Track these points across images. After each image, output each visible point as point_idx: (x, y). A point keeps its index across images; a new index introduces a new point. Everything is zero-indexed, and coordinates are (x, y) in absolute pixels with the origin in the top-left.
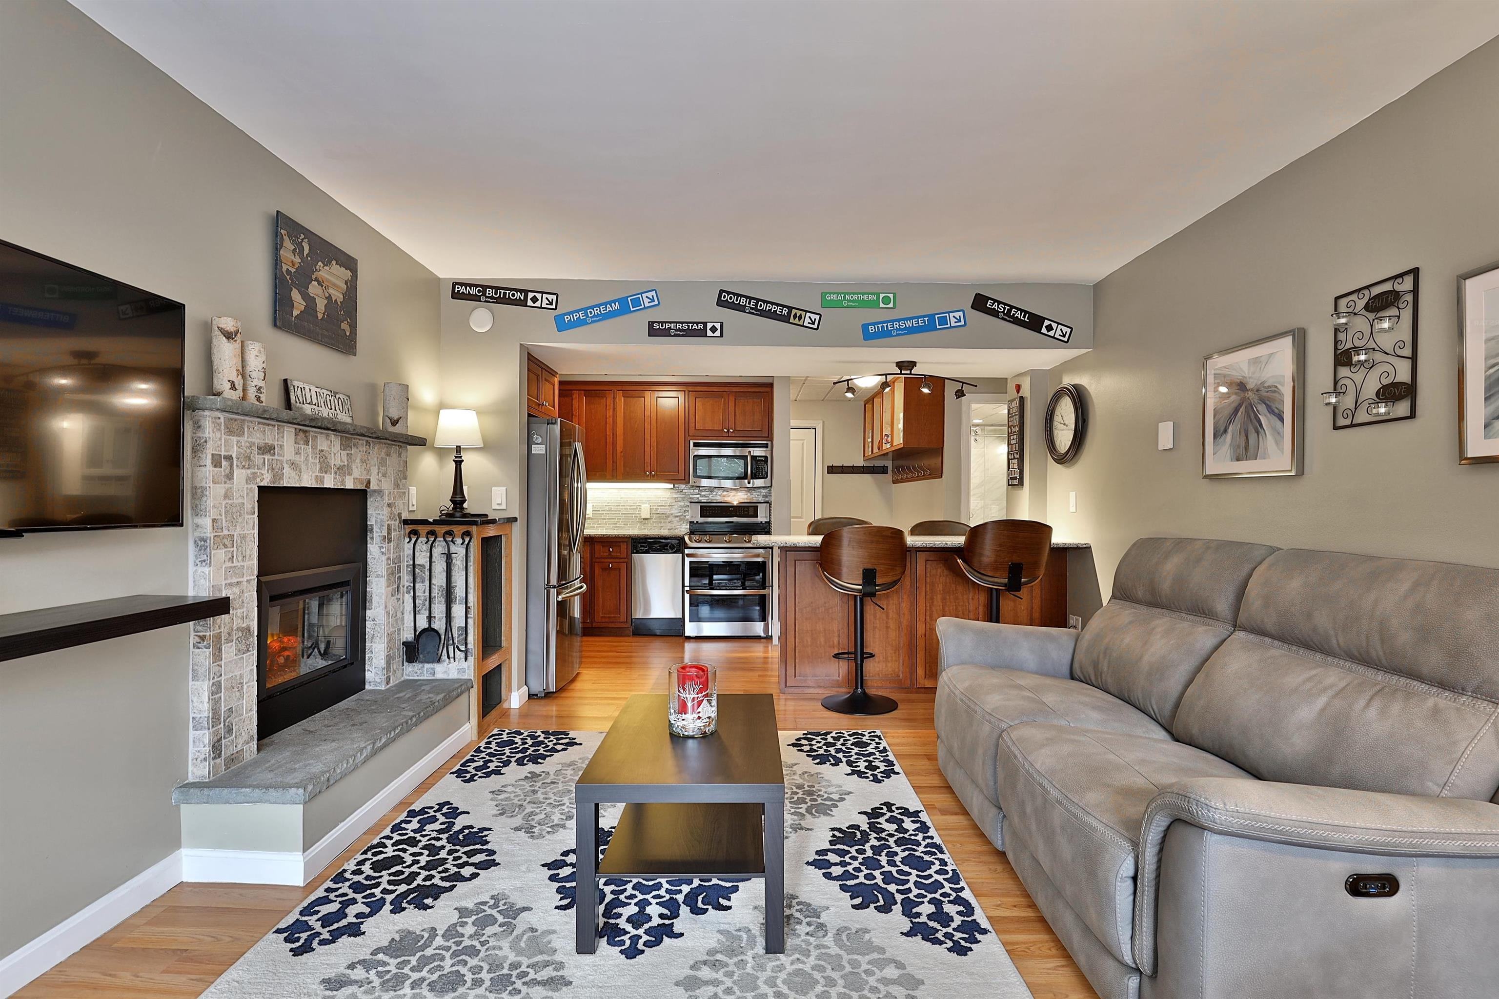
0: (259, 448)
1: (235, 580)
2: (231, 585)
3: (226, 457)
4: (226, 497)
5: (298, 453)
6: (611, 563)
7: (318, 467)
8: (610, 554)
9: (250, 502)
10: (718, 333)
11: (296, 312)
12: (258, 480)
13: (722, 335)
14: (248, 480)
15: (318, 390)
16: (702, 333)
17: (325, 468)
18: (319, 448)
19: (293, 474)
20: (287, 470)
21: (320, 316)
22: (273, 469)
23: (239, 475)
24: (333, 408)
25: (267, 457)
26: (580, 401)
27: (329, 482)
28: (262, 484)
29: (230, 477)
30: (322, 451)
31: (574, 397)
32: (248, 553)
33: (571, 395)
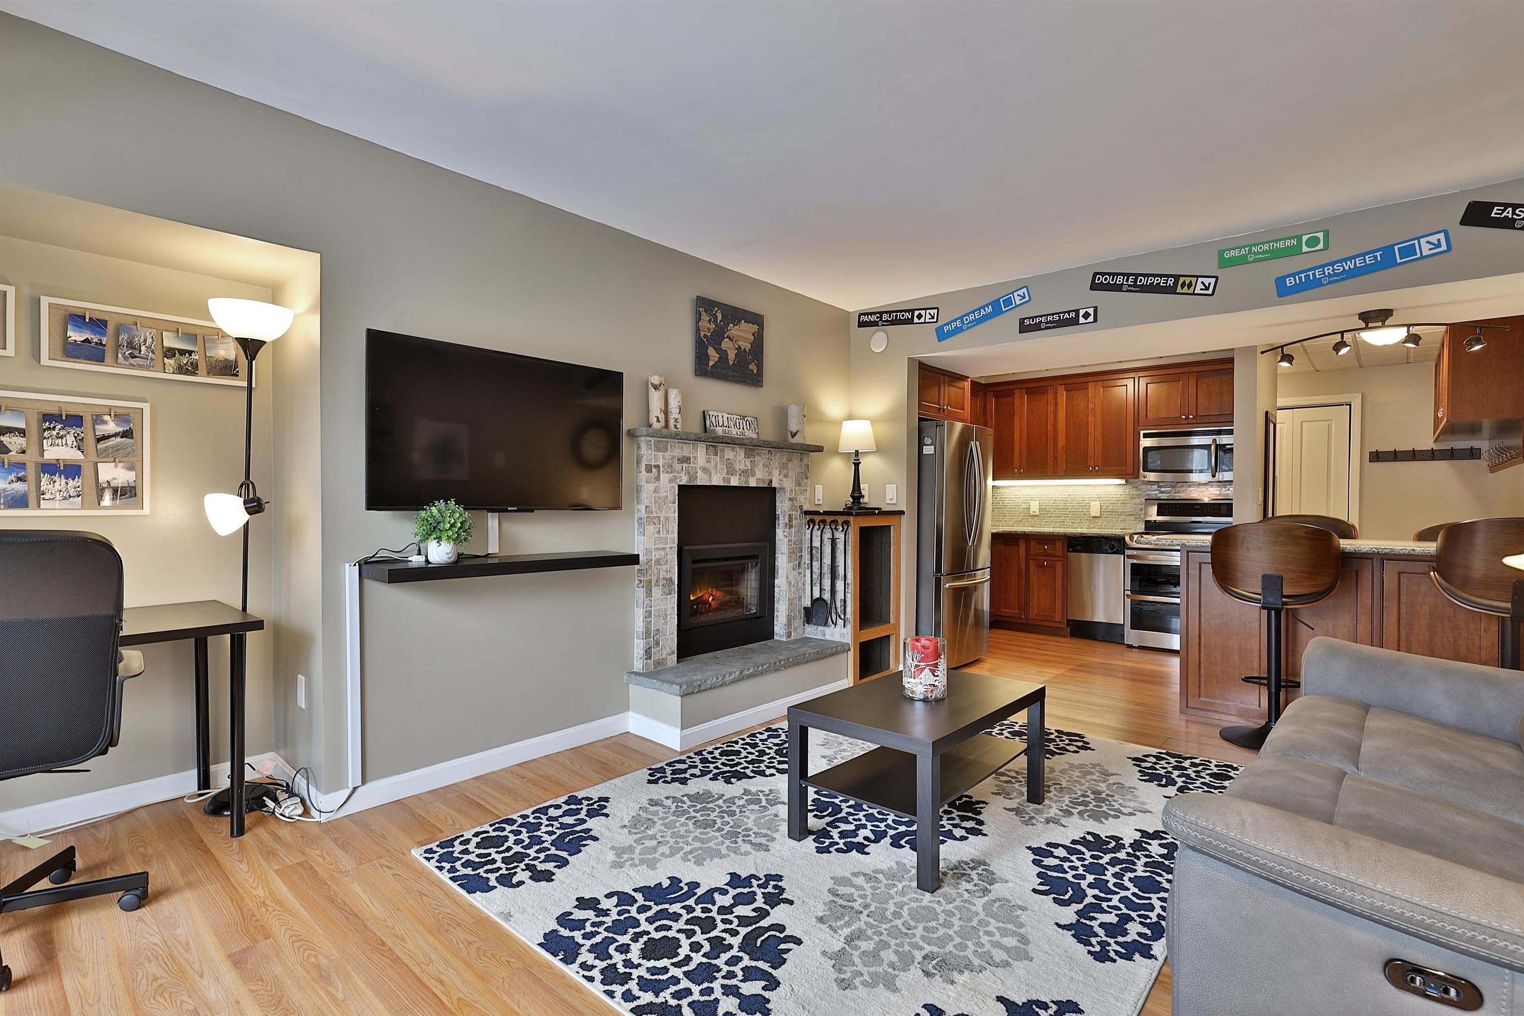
0: (679, 460)
1: (661, 546)
2: (658, 549)
3: (655, 466)
4: (655, 492)
5: (708, 461)
6: (1046, 561)
7: (725, 470)
8: (1045, 552)
9: (672, 494)
10: (1091, 319)
11: (711, 363)
12: (678, 480)
13: (1095, 320)
14: (671, 481)
15: (729, 416)
16: (1074, 322)
17: (731, 471)
18: (726, 457)
19: (705, 476)
20: (700, 473)
21: (731, 363)
22: (689, 473)
23: (665, 477)
24: (742, 428)
25: (684, 465)
26: (1022, 398)
27: (735, 482)
28: (681, 484)
29: (658, 478)
30: (729, 459)
31: (1016, 396)
32: (671, 528)
33: (1013, 394)
